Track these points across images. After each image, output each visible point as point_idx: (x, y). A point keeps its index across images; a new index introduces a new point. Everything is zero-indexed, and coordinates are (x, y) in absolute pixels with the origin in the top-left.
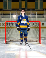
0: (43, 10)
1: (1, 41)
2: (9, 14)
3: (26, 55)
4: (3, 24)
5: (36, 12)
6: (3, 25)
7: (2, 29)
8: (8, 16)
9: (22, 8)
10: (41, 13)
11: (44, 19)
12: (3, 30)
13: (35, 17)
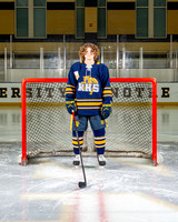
0: (167, 40)
1: (7, 155)
2: (38, 57)
3: (102, 205)
4: (15, 93)
5: (142, 48)
6: (13, 96)
7: (9, 113)
8: (34, 60)
9: (86, 31)
10: (160, 52)
11: (170, 72)
12: (14, 116)
13: (135, 66)
